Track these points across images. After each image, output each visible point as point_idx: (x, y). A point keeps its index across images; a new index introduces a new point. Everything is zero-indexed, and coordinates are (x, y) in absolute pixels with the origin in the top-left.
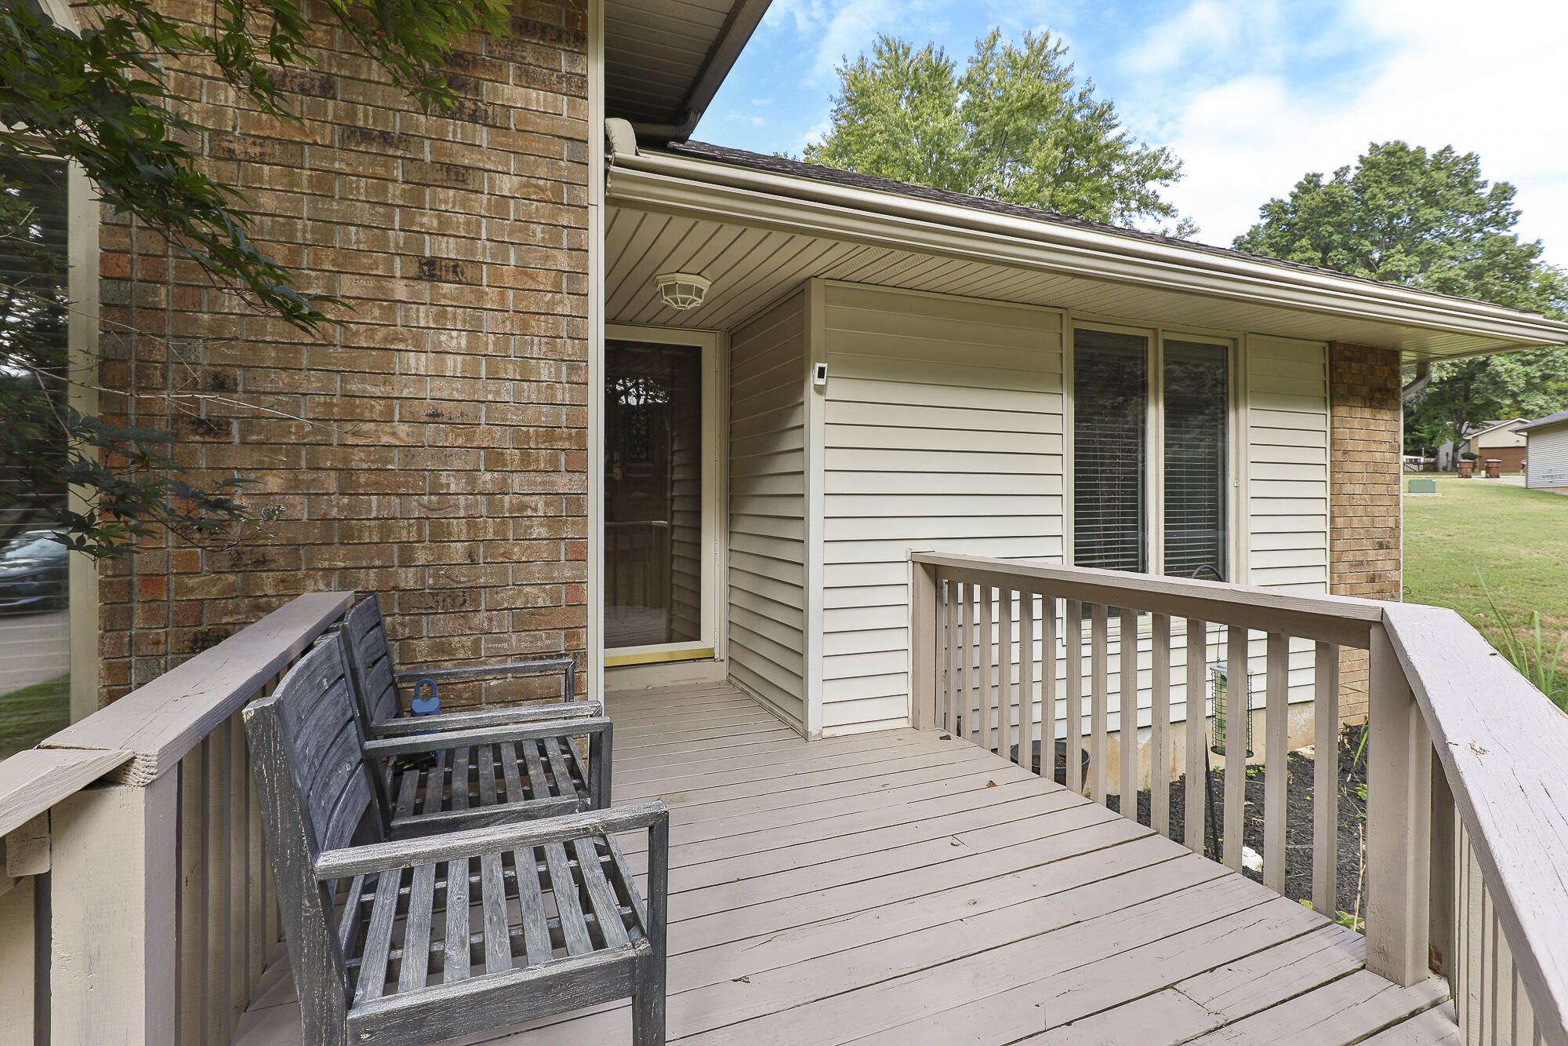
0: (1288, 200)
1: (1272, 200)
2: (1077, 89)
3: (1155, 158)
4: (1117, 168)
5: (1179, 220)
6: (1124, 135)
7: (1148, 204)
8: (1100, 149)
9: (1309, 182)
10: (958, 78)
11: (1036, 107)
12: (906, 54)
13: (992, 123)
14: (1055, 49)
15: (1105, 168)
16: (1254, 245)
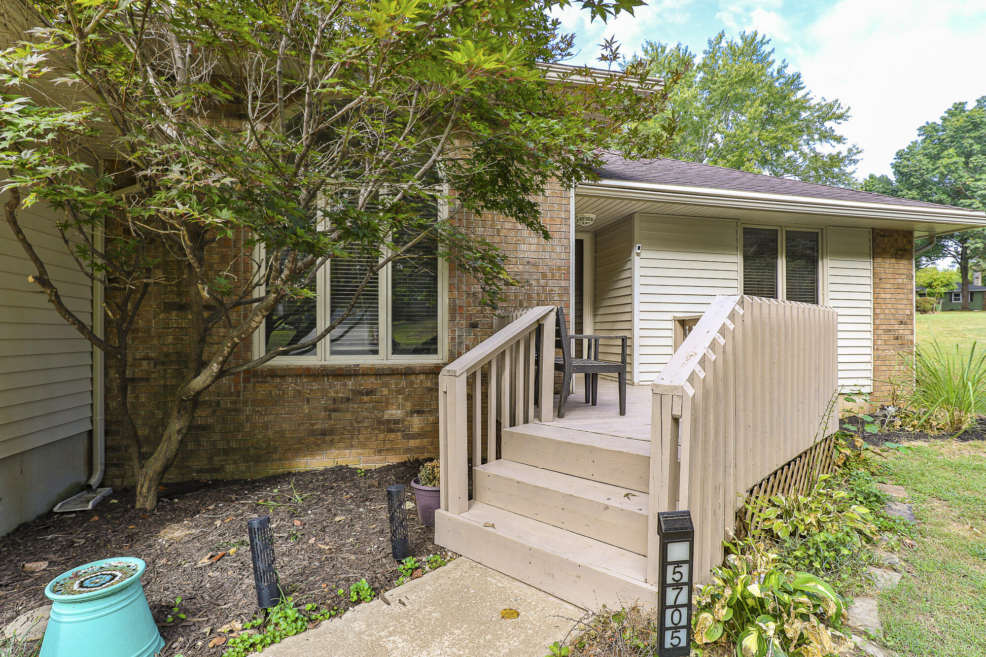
0: (940, 122)
1: (927, 123)
2: (775, 67)
3: (831, 106)
4: (804, 115)
5: (849, 145)
6: (808, 94)
7: (828, 136)
8: (791, 104)
9: (956, 109)
10: (696, 65)
11: (748, 79)
12: (663, 51)
13: (719, 92)
14: (762, 41)
15: (796, 116)
16: (912, 156)
